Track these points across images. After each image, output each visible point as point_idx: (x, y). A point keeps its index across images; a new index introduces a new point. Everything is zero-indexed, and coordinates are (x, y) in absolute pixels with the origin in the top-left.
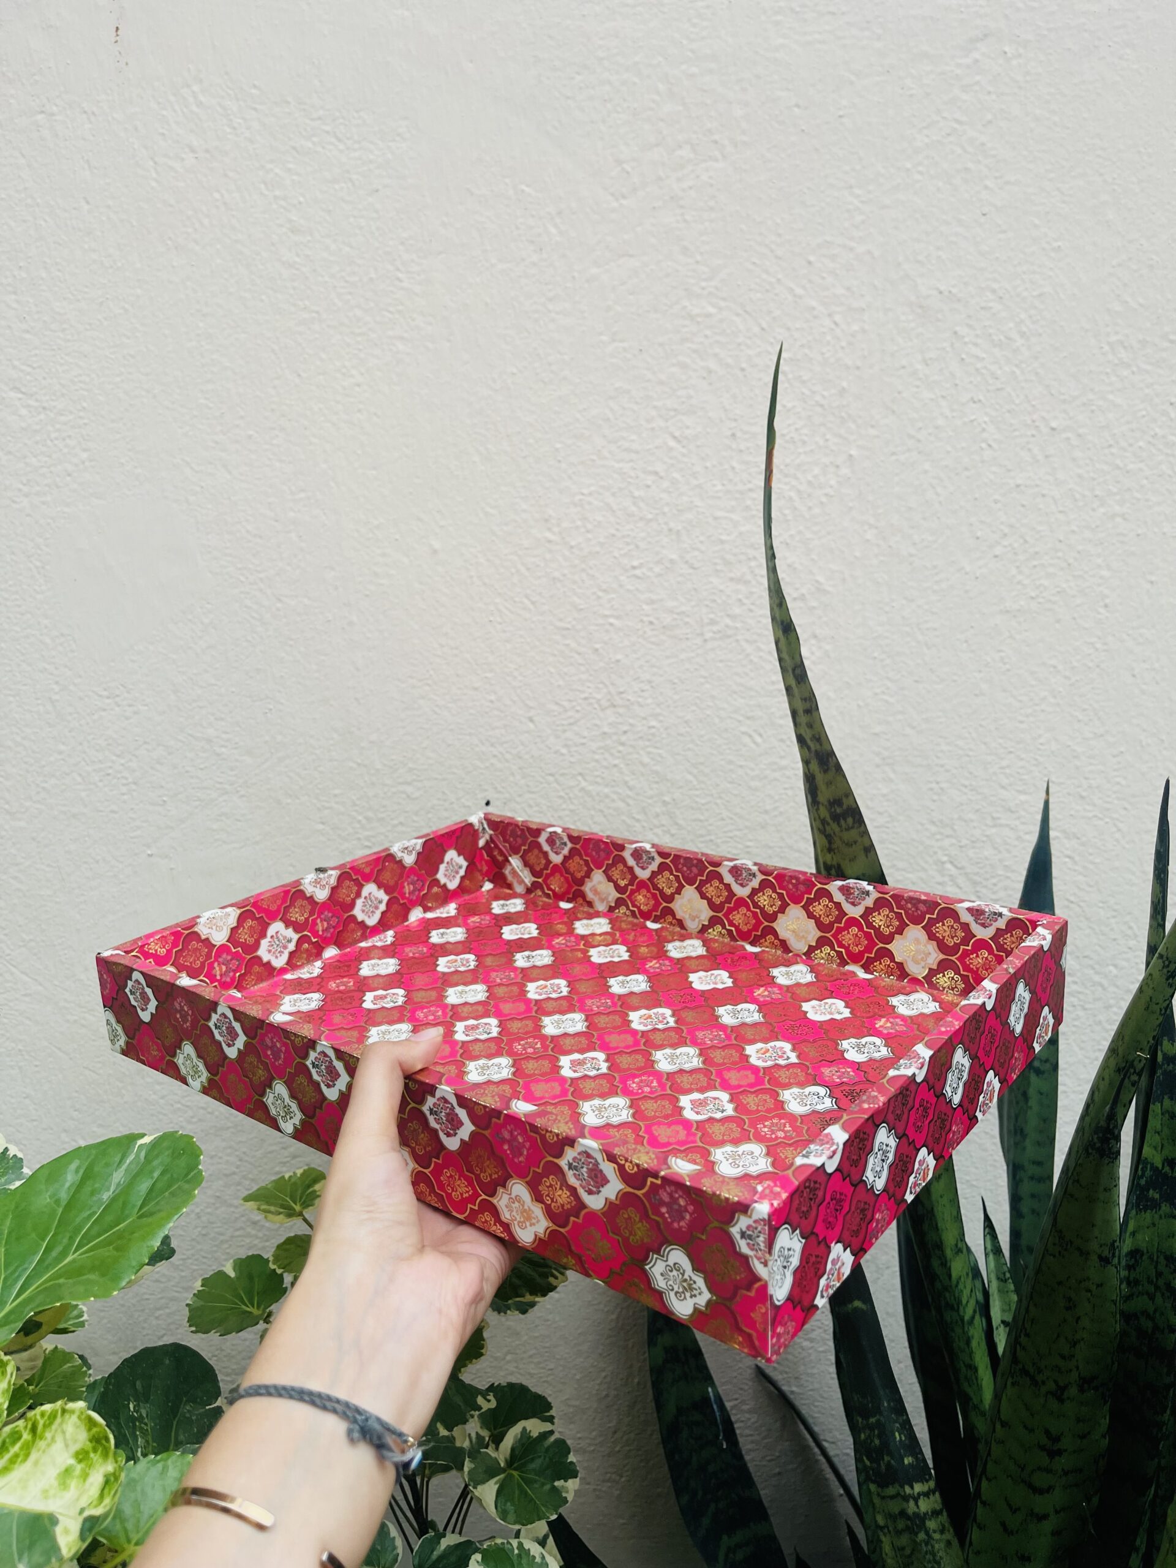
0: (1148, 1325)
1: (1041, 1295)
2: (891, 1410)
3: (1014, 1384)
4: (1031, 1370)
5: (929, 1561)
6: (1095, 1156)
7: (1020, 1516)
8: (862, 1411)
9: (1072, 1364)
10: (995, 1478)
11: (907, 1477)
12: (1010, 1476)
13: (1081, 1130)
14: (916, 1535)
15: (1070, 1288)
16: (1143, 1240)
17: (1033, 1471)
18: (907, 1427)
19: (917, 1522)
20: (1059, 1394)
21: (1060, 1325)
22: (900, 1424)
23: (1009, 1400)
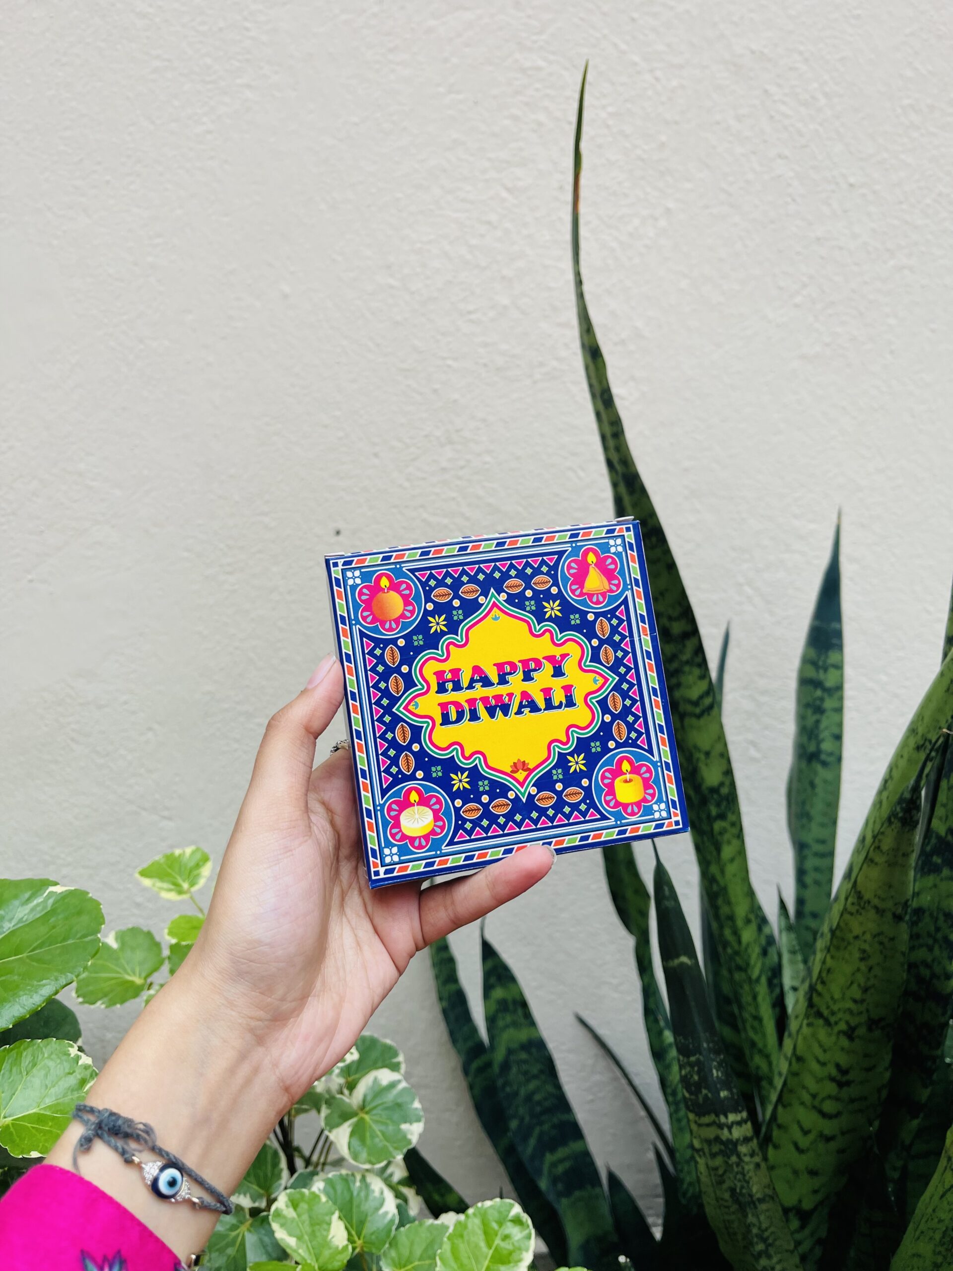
1: (838, 948)
2: (710, 1050)
3: (809, 1025)
4: (826, 1013)
5: (740, 1181)
6: (897, 824)
7: (812, 1137)
8: (684, 1051)
9: (863, 1008)
10: (790, 1105)
11: (722, 1108)
12: (803, 1103)
13: (878, 803)
14: (729, 1158)
15: (865, 941)
16: (926, 900)
17: (823, 1100)
18: (724, 1065)
19: (730, 1147)
20: (850, 1033)
21: (853, 974)
22: (718, 1062)
23: (805, 1038)
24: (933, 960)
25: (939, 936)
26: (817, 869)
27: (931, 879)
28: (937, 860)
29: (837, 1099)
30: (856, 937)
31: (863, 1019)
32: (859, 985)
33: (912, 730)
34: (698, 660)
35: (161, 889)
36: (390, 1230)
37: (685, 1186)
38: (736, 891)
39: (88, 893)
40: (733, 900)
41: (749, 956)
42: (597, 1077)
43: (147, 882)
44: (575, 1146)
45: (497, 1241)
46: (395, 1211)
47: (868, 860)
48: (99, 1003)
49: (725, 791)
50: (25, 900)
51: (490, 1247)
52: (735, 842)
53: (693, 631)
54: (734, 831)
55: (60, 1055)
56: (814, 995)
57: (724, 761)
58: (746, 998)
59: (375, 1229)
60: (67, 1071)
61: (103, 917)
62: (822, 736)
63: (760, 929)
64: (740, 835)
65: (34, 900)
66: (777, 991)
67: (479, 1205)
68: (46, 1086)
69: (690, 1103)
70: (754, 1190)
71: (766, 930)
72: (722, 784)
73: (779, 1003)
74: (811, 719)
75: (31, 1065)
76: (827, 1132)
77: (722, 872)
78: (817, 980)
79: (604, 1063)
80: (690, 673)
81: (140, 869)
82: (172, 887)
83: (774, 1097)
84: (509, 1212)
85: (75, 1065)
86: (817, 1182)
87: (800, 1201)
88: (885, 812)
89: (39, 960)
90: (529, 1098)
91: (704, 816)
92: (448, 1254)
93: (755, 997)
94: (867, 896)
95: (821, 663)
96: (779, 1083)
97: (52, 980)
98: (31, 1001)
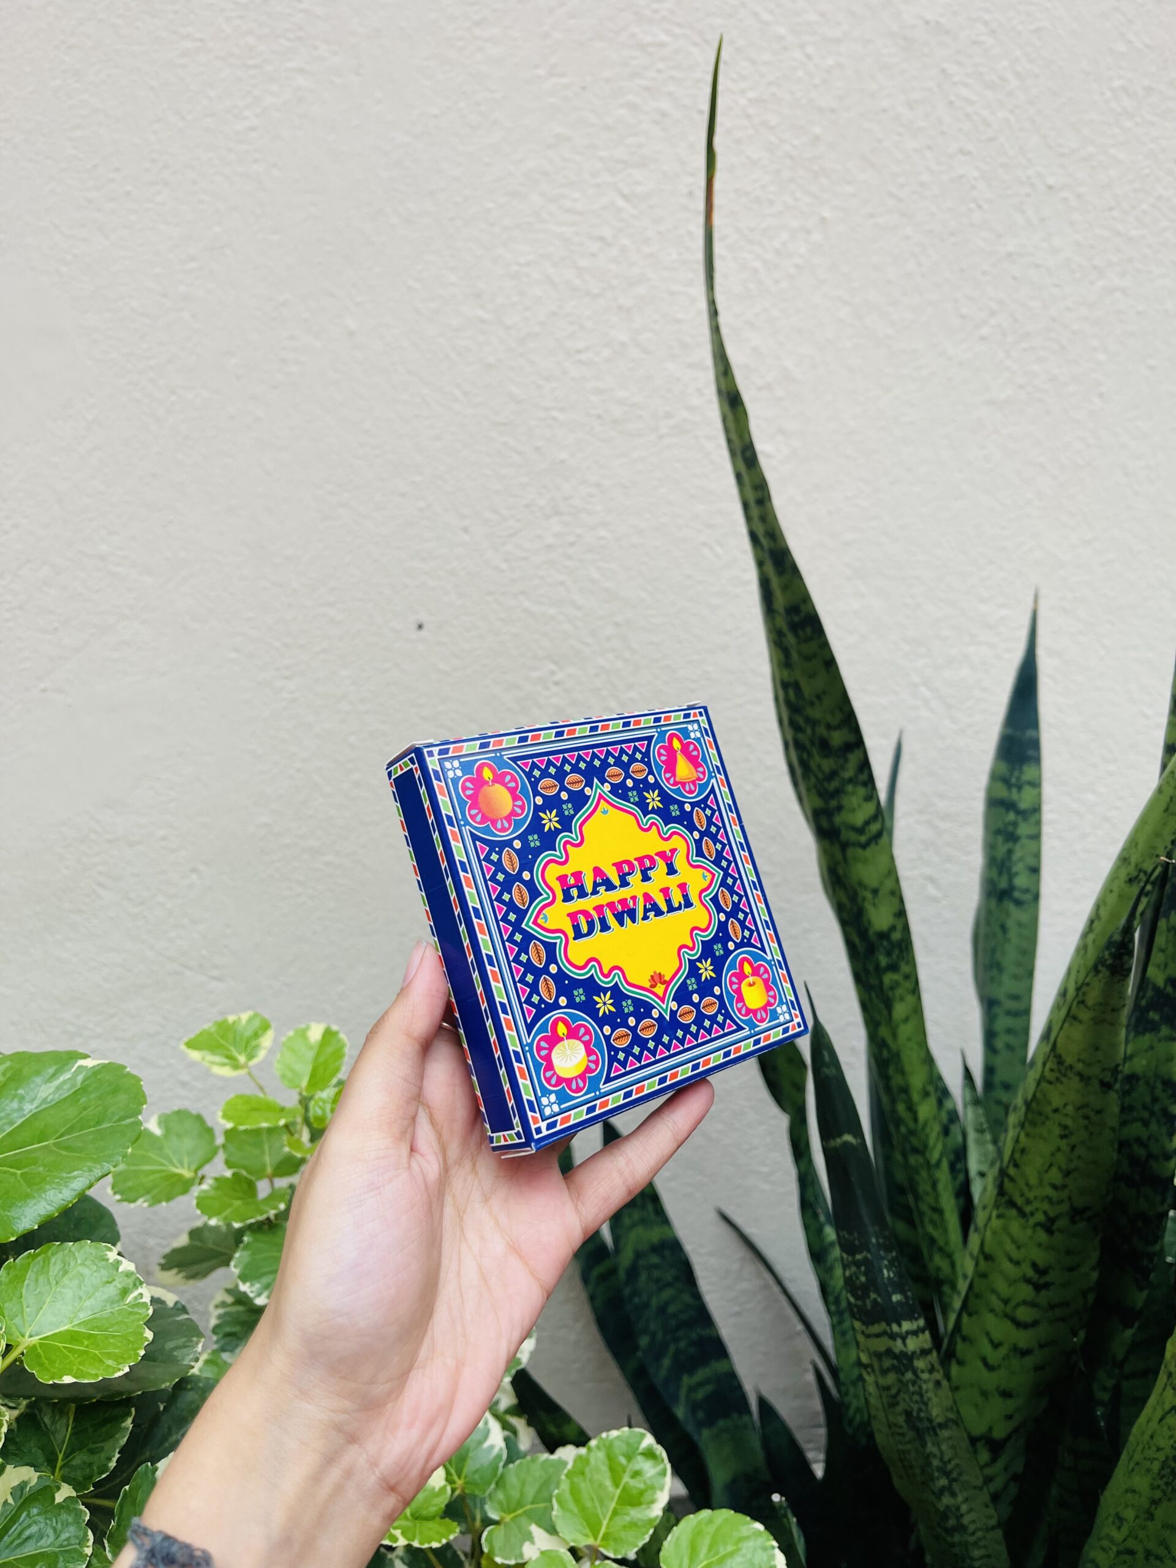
1: (1033, 1124)
2: (879, 1246)
3: (999, 1216)
4: (1020, 1201)
5: (916, 1402)
6: (1104, 972)
7: (1003, 1351)
8: (848, 1247)
9: (1064, 1194)
10: (976, 1312)
11: (895, 1315)
12: (992, 1311)
13: (1082, 948)
14: (903, 1374)
15: (1067, 1115)
16: (1139, 1065)
17: (1018, 1305)
18: (896, 1264)
19: (904, 1361)
20: (1048, 1226)
21: (1053, 1155)
22: (889, 1261)
23: (994, 1233)
24: (1149, 1138)
25: (1157, 1108)
26: (1009, 1031)
27: (1147, 1039)
28: (1154, 1016)
29: (1033, 1304)
30: (1056, 1111)
31: (1065, 1208)
32: (1060, 1168)
33: (1124, 859)
34: (864, 777)
35: (213, 1063)
36: (497, 1468)
37: (851, 1412)
38: (910, 1057)
39: (125, 1067)
40: (907, 1068)
41: (927, 1136)
42: (745, 1285)
43: (195, 1055)
44: (718, 1367)
45: (626, 1479)
46: (502, 1444)
47: (1071, 1017)
48: (141, 1200)
49: (896, 936)
50: (48, 1077)
51: (616, 1485)
52: (910, 999)
53: (857, 742)
54: (908, 985)
55: (97, 1261)
56: (1006, 1180)
57: (895, 901)
58: (924, 1187)
59: (478, 1466)
60: (105, 1279)
61: (144, 1096)
62: (1014, 870)
63: (940, 1103)
64: (915, 990)
65: (59, 1077)
66: (961, 1177)
67: (604, 1435)
68: (80, 1298)
69: (855, 1310)
70: (935, 1412)
71: (948, 1105)
72: (893, 928)
73: (964, 1192)
74: (1002, 849)
75: (61, 1272)
76: (1023, 1344)
77: (894, 1035)
78: (1009, 1162)
79: (753, 1268)
80: (853, 793)
81: (186, 1039)
82: (226, 1061)
83: (957, 1304)
84: (640, 1443)
85: (115, 1273)
86: (1011, 1405)
87: (990, 1429)
88: (1092, 956)
89: (68, 1148)
90: (662, 1310)
91: (871, 967)
92: (567, 1496)
93: (934, 1185)
94: (1069, 1060)
95: (1013, 780)
96: (963, 1286)
97: (83, 1171)
98: (61, 1196)
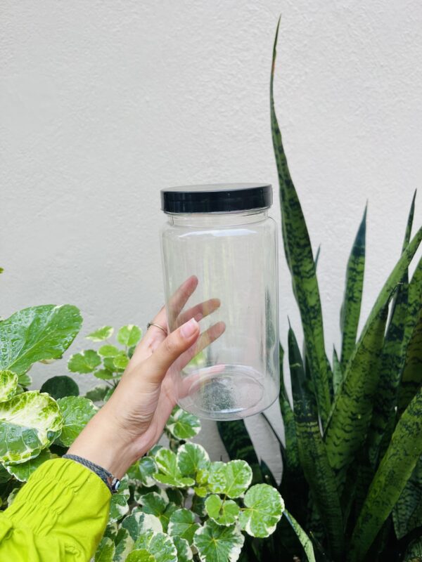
0: (388, 379)
1: (354, 367)
3: (342, 397)
4: (348, 392)
5: (313, 448)
6: (379, 319)
7: (341, 440)
8: (295, 399)
9: (363, 390)
11: (308, 420)
14: (310, 439)
15: (365, 364)
16: (389, 351)
17: (345, 426)
19: (310, 435)
20: (357, 400)
21: (360, 377)
22: (308, 403)
23: (340, 402)
24: (391, 375)
26: (349, 343)
27: (392, 343)
28: (395, 336)
29: (351, 425)
30: (362, 363)
31: (362, 394)
32: (361, 381)
33: (386, 284)
34: (310, 256)
41: (322, 373)
47: (368, 333)
49: (317, 308)
52: (320, 328)
53: (309, 244)
54: (319, 324)
56: (344, 386)
57: (317, 296)
62: (354, 291)
64: (322, 326)
70: (319, 452)
72: (316, 305)
73: (332, 390)
74: (351, 284)
76: (347, 438)
77: (314, 340)
78: (346, 380)
80: (306, 260)
82: (98, 338)
86: (342, 458)
87: (335, 466)
88: (375, 314)
93: (323, 389)
94: (367, 347)
95: (356, 262)
96: (328, 420)
